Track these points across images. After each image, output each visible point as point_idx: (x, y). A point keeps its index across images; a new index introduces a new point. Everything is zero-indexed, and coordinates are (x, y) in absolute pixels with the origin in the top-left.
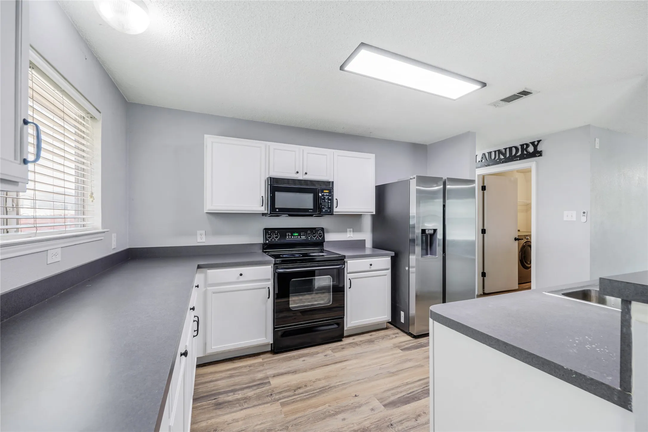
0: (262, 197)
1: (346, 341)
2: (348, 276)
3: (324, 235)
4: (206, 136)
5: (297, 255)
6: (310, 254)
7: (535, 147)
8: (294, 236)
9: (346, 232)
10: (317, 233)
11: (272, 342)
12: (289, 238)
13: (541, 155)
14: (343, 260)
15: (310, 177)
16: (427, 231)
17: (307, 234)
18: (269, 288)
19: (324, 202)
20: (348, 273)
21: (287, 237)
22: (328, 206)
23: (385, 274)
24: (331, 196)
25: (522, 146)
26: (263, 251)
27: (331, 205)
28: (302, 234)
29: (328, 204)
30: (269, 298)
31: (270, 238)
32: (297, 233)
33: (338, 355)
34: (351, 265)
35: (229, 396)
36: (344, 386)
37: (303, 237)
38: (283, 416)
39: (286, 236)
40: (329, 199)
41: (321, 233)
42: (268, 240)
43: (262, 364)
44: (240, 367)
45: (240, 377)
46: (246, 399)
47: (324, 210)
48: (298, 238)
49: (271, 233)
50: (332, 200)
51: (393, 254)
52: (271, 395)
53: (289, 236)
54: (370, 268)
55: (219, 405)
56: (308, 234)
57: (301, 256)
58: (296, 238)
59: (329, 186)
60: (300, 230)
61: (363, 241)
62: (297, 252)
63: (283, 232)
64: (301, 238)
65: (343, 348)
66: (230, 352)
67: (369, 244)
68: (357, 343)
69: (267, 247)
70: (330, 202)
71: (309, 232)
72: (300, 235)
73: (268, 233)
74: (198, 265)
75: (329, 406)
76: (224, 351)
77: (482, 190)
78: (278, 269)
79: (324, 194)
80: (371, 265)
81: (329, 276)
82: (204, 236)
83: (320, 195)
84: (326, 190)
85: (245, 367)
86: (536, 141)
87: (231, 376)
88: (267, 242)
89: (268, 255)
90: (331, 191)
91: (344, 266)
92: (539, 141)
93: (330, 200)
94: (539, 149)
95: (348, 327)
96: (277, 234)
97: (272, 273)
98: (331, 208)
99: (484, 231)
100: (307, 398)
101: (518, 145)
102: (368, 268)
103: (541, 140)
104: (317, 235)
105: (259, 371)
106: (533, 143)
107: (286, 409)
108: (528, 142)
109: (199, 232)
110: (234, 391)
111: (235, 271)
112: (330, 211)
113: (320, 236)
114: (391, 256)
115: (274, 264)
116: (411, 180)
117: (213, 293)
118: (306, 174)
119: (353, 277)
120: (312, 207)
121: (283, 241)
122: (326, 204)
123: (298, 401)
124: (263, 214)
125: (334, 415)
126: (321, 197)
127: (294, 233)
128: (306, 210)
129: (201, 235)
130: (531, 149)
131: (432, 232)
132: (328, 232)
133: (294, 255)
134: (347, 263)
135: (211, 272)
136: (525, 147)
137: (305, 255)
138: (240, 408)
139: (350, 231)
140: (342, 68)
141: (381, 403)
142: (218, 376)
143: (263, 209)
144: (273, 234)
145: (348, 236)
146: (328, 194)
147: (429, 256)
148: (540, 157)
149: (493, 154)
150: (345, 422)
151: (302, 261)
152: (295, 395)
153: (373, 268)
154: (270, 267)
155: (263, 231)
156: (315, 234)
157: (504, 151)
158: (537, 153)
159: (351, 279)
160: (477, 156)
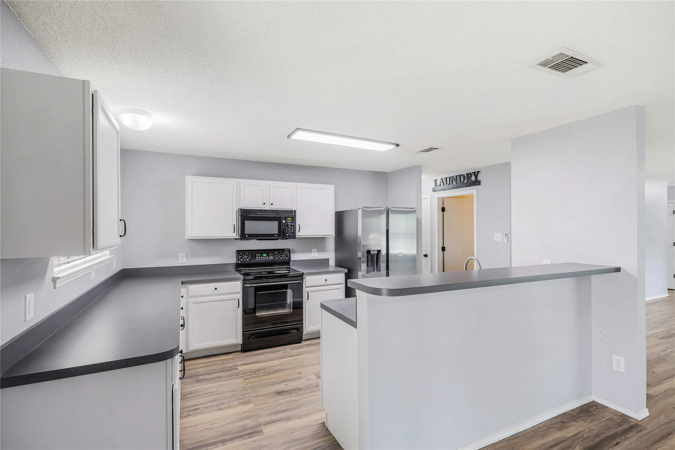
0: (234, 225)
1: (304, 343)
2: (305, 290)
3: (290, 255)
4: (187, 177)
5: (263, 273)
6: (275, 272)
7: (476, 176)
8: (263, 257)
9: (312, 252)
10: (284, 254)
11: (241, 342)
12: (258, 258)
13: (479, 184)
14: (303, 276)
15: (275, 207)
16: (372, 252)
17: (274, 255)
18: (238, 299)
19: (287, 228)
20: (306, 287)
21: (257, 258)
22: (291, 230)
23: (339, 288)
24: (293, 223)
25: (467, 174)
26: (236, 270)
27: (293, 230)
28: (270, 255)
29: (291, 229)
30: (239, 307)
31: (241, 258)
32: (266, 254)
33: (295, 352)
34: (309, 281)
35: (207, 376)
36: (293, 369)
37: (271, 258)
38: (245, 384)
39: (256, 256)
40: (291, 225)
41: (287, 254)
42: (240, 260)
43: (233, 359)
44: (215, 360)
45: (215, 367)
46: (219, 377)
47: (287, 235)
48: (266, 258)
49: (243, 254)
50: (294, 226)
51: (346, 271)
52: (238, 375)
53: (258, 256)
54: (326, 282)
55: (199, 381)
56: (276, 255)
57: (267, 273)
58: (265, 258)
59: (292, 215)
60: (268, 252)
61: (327, 260)
62: (263, 270)
63: (253, 253)
64: (269, 258)
65: (300, 348)
66: (206, 350)
67: (332, 263)
68: (313, 344)
69: (238, 266)
70: (292, 228)
71: (276, 253)
72: (268, 256)
73: (240, 254)
74: (182, 281)
75: (279, 379)
76: (202, 349)
77: (442, 211)
78: (246, 284)
79: (287, 222)
80: (326, 280)
81: (290, 290)
82: (184, 258)
83: (284, 221)
84: (289, 218)
85: (219, 360)
86: (476, 171)
87: (208, 366)
88: (239, 262)
89: (239, 273)
90: (294, 219)
91: (302, 281)
92: (478, 172)
93: (293, 226)
94: (479, 179)
95: (306, 331)
96: (248, 255)
97: (241, 286)
98: (294, 233)
99: (443, 249)
100: (263, 376)
101: (464, 173)
102: (323, 283)
103: (480, 171)
104: (284, 255)
105: (230, 363)
106: (474, 173)
107: (246, 381)
108: (471, 172)
109: (181, 255)
110: (210, 374)
111: (211, 286)
112: (293, 235)
113: (287, 257)
114: (345, 273)
115: (243, 280)
116: (359, 210)
117: (194, 303)
118: (272, 204)
119: (310, 290)
120: (277, 233)
121: (253, 261)
122: (289, 229)
123: (256, 377)
124: (236, 239)
125: (280, 383)
126: (284, 224)
127: (263, 254)
128: (272, 235)
129: (182, 257)
130: (473, 178)
131: (376, 252)
132: (294, 252)
133: (261, 273)
134: (305, 278)
135: (192, 287)
136: (469, 175)
137: (269, 273)
138: (214, 382)
139: (315, 251)
140: (288, 137)
141: (316, 376)
142: (197, 366)
143: (235, 235)
144: (244, 255)
145: (313, 255)
146: (291, 221)
147: (376, 272)
148: (479, 186)
149: (448, 179)
150: (287, 386)
151: (266, 277)
152: (255, 374)
153: (328, 283)
154: (240, 282)
155: (236, 253)
156: (281, 254)
157: (455, 177)
158: (477, 183)
159: (308, 292)
160: (437, 181)
